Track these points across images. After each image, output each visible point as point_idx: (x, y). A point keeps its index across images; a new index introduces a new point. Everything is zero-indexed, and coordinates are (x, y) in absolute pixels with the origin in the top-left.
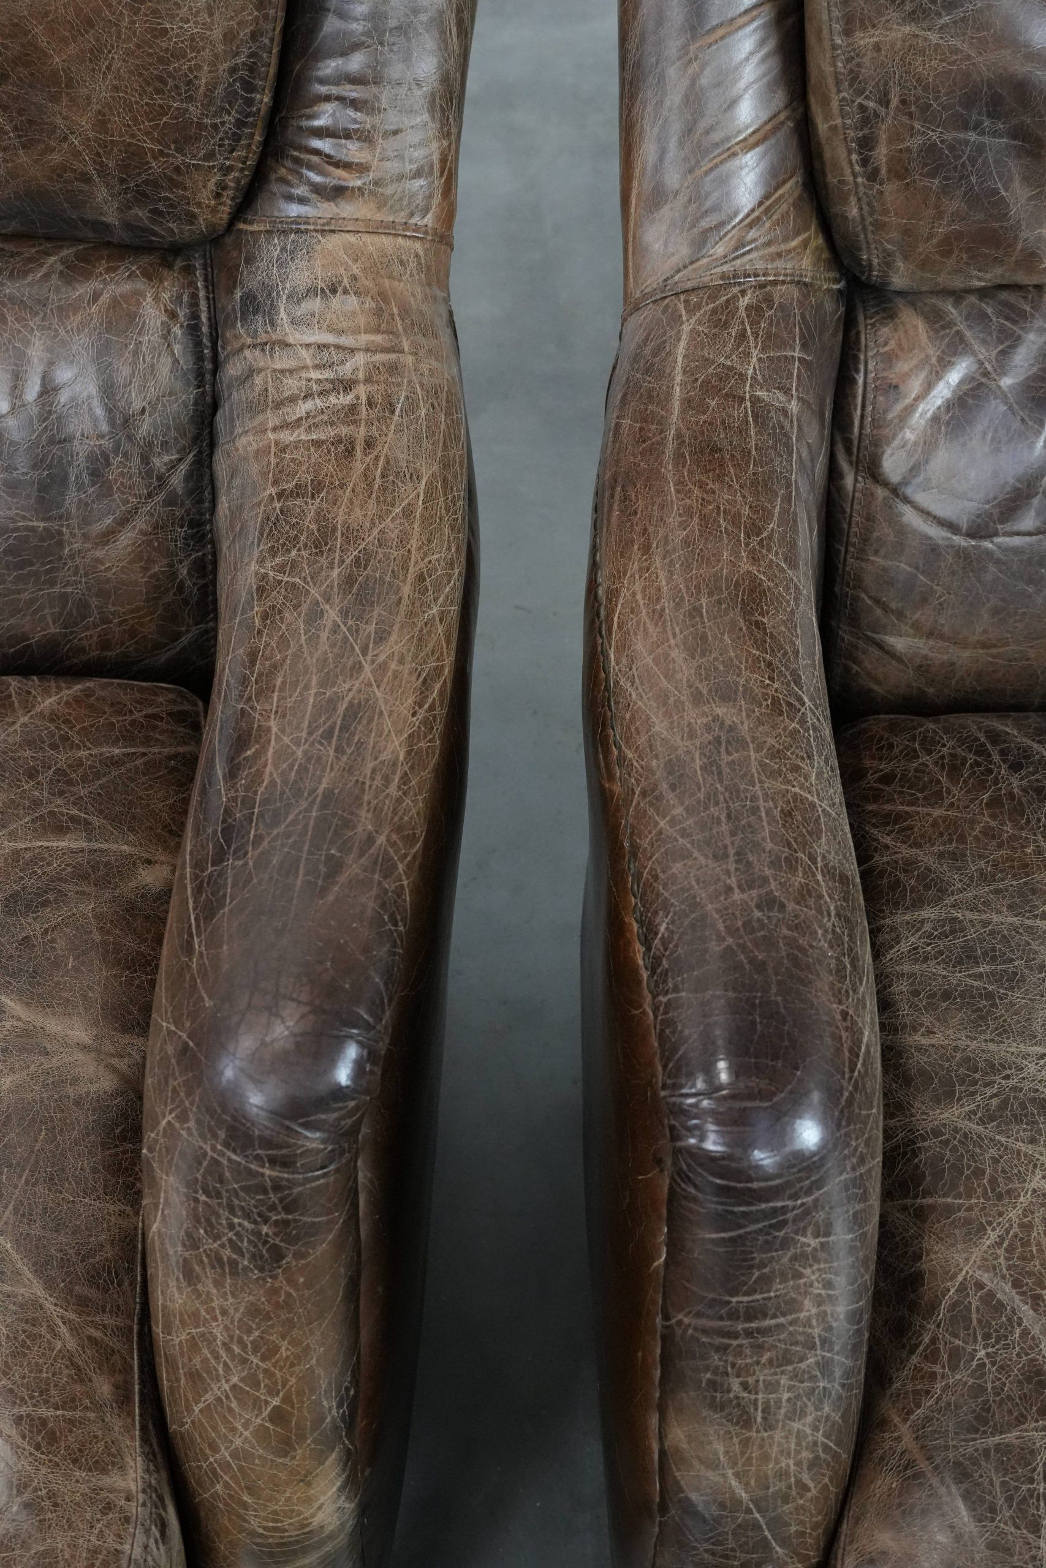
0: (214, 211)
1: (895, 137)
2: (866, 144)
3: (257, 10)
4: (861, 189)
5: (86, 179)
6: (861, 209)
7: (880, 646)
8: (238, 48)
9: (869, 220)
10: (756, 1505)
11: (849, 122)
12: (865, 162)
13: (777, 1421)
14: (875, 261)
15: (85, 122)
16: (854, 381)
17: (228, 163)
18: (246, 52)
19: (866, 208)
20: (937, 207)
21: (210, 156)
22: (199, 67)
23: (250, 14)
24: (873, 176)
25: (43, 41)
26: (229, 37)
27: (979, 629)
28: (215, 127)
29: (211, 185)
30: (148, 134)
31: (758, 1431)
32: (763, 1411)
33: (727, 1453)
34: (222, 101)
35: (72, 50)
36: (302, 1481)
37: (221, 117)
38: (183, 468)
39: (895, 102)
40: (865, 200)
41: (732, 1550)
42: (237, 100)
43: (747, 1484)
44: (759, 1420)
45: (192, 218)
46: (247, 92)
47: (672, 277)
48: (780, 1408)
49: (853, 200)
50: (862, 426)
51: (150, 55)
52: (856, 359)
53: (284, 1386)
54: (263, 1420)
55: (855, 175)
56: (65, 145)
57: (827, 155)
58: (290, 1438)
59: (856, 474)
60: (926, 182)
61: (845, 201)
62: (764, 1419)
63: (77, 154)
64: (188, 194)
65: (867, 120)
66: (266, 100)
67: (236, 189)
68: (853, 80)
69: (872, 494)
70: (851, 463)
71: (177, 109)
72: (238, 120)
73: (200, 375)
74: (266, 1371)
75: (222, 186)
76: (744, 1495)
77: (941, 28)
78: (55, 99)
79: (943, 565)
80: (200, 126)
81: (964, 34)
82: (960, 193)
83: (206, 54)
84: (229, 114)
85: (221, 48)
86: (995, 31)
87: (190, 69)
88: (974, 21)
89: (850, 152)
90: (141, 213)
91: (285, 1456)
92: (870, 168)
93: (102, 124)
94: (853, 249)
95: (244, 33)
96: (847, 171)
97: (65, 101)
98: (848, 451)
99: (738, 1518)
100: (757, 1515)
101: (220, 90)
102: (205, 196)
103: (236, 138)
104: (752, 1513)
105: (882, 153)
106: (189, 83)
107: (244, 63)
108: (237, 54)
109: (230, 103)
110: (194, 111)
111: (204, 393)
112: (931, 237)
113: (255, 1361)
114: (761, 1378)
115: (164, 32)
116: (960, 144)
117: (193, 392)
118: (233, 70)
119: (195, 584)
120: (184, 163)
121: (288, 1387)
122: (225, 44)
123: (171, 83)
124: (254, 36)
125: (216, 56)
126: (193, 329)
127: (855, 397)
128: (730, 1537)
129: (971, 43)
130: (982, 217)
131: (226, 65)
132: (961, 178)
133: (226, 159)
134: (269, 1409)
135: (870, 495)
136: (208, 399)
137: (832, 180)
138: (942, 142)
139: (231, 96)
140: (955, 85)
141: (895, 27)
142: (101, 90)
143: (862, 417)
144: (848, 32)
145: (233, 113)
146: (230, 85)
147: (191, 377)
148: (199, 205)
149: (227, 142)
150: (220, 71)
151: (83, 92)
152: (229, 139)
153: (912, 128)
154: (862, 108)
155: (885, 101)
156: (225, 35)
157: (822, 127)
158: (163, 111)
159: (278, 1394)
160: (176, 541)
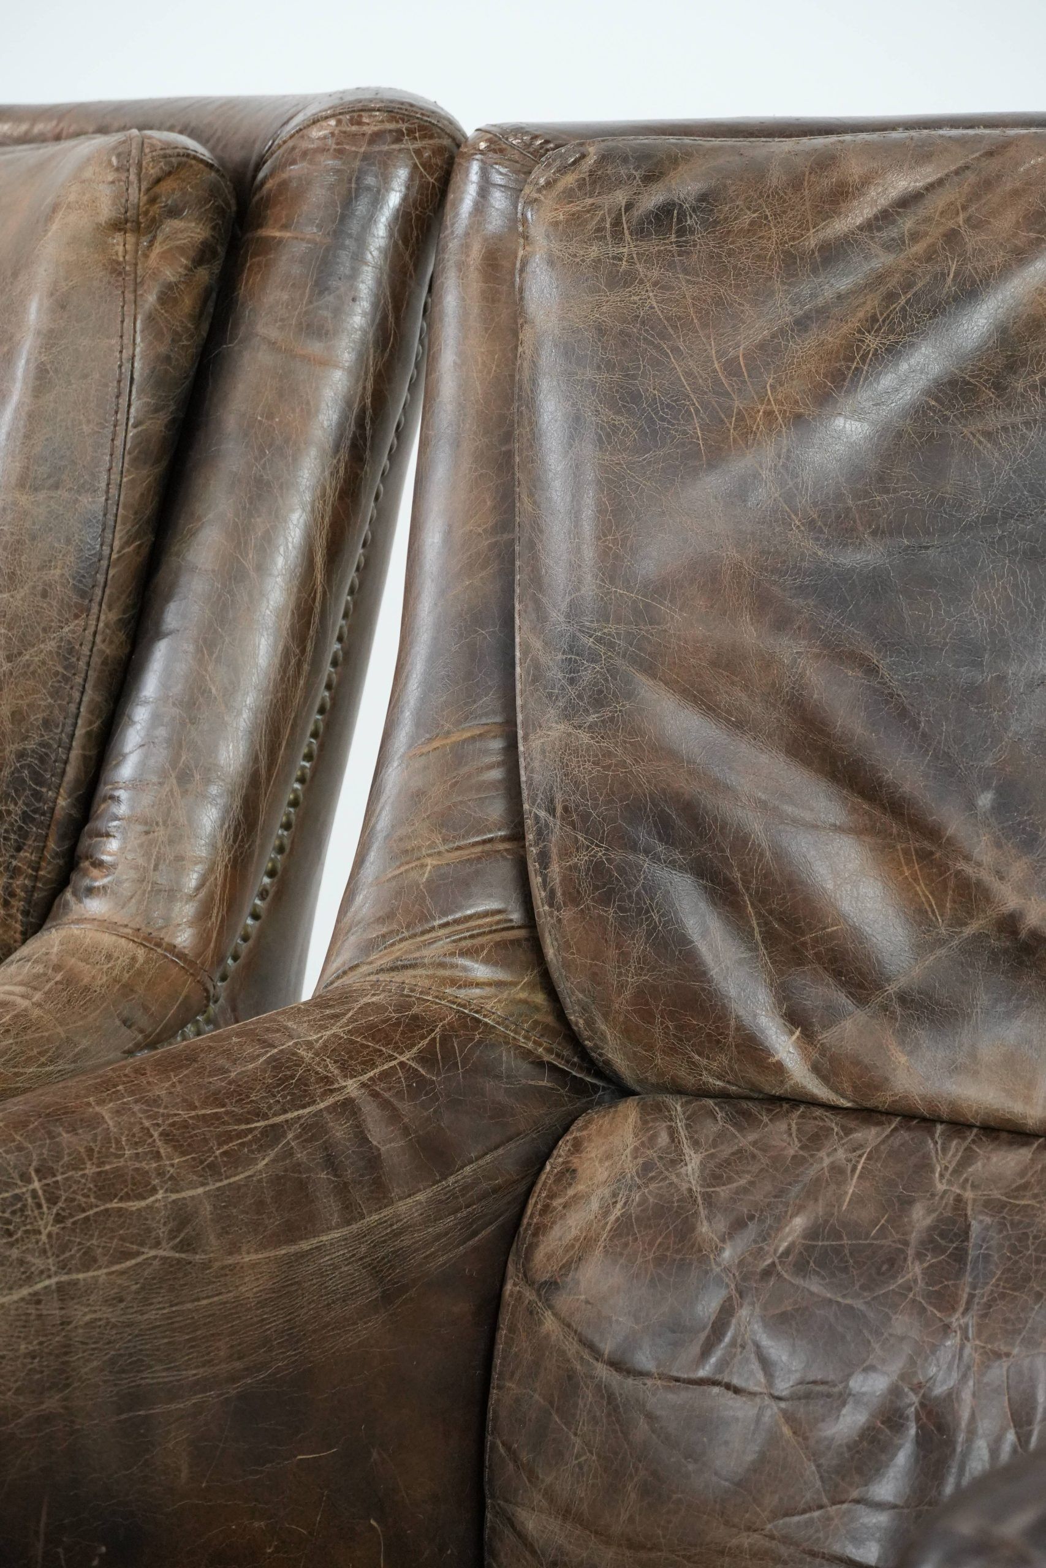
1: (563, 852)
2: (543, 860)
3: (52, 697)
4: (549, 920)
6: (553, 947)
7: (511, 1522)
8: (27, 731)
9: (560, 961)
12: (545, 882)
17: (14, 863)
18: (37, 739)
19: (555, 945)
20: (619, 946)
23: (43, 700)
24: (551, 900)
26: (18, 716)
27: (624, 1517)
34: (8, 786)
37: (6, 804)
39: (559, 809)
40: (553, 933)
42: (24, 790)
46: (36, 784)
47: (332, 983)
49: (548, 937)
55: (542, 902)
60: (600, 911)
61: (544, 940)
65: (540, 832)
66: (62, 802)
67: (27, 901)
68: (529, 790)
69: (520, 1298)
72: (24, 813)
77: (590, 727)
79: (581, 1403)
81: (614, 736)
82: (641, 931)
84: (16, 804)
85: (8, 726)
86: (650, 738)
88: (624, 723)
89: (536, 873)
92: (548, 890)
95: (37, 718)
96: (539, 901)
103: (24, 835)
105: (554, 871)
107: (33, 751)
108: (26, 738)
109: (16, 791)
112: (622, 986)
116: (631, 868)
118: (21, 755)
122: (13, 723)
124: (47, 724)
129: (625, 748)
130: (674, 969)
131: (15, 747)
132: (639, 914)
133: (12, 857)
135: (518, 1300)
138: (609, 860)
139: (18, 783)
140: (613, 793)
141: (554, 725)
143: (536, 1203)
144: (526, 737)
145: (20, 803)
146: (17, 770)
149: (13, 836)
150: (7, 752)
152: (15, 833)
153: (577, 840)
154: (537, 818)
155: (552, 810)
156: (13, 714)
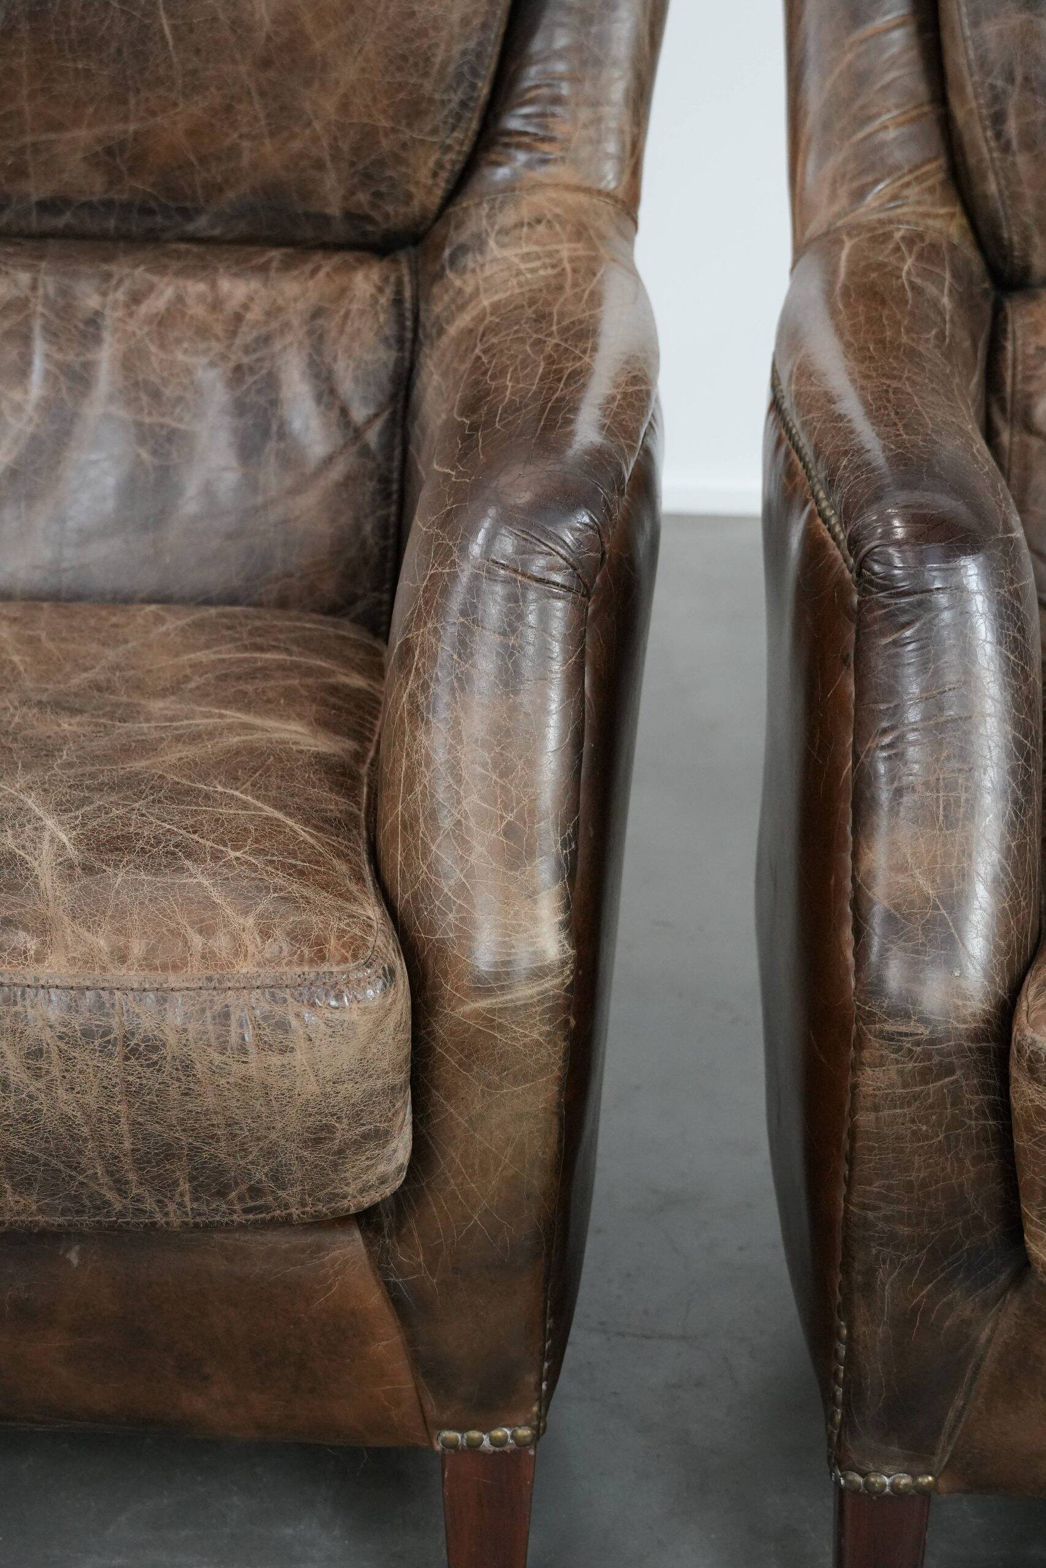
0: (429, 191)
1: (1022, 112)
2: (998, 119)
4: (998, 163)
5: (319, 165)
6: (998, 184)
8: (470, 34)
9: (1007, 193)
10: (943, 903)
11: (982, 101)
12: (998, 135)
13: (957, 820)
14: (1016, 239)
15: (330, 106)
16: (1004, 348)
17: (448, 142)
18: (476, 39)
19: (1003, 182)
21: (435, 131)
22: (437, 45)
23: (483, 6)
24: (1006, 148)
25: (309, 28)
26: (465, 21)
28: (443, 102)
29: (431, 163)
30: (385, 112)
31: (941, 829)
32: (945, 809)
33: (914, 854)
34: (452, 80)
35: (333, 35)
36: (530, 897)
37: (449, 95)
38: (378, 425)
39: (1019, 79)
40: (1001, 174)
41: (923, 944)
42: (463, 82)
43: (933, 881)
44: (941, 818)
45: (409, 196)
46: (472, 77)
48: (959, 807)
49: (991, 177)
50: (1014, 383)
51: (398, 36)
52: (1005, 331)
53: (518, 804)
54: (497, 834)
55: (990, 150)
56: (308, 132)
57: (966, 138)
58: (521, 853)
59: (1012, 429)
61: (984, 178)
62: (946, 817)
63: (315, 139)
64: (410, 171)
65: (997, 97)
66: (485, 89)
67: (452, 171)
68: (981, 66)
69: (1027, 446)
70: (1006, 420)
71: (414, 85)
72: (462, 101)
73: (400, 340)
74: (503, 787)
75: (440, 165)
76: (930, 892)
78: (308, 83)
80: (431, 101)
83: (444, 33)
84: (456, 94)
85: (457, 30)
87: (429, 48)
89: (984, 129)
90: (363, 197)
91: (516, 870)
92: (1003, 141)
93: (344, 107)
94: (995, 226)
95: (477, 22)
96: (985, 149)
97: (316, 85)
98: (1003, 409)
99: (926, 914)
100: (944, 912)
101: (451, 68)
102: (424, 175)
103: (459, 117)
104: (939, 909)
105: (1012, 127)
106: (427, 60)
107: (473, 50)
108: (469, 39)
109: (458, 83)
110: (428, 86)
111: (403, 358)
113: (494, 777)
114: (941, 777)
115: (413, 14)
117: (393, 355)
118: (464, 53)
119: (377, 544)
120: (411, 137)
121: (521, 805)
122: (461, 28)
123: (411, 60)
124: (483, 27)
125: (452, 37)
126: (398, 302)
127: (1005, 360)
128: (920, 932)
131: (459, 48)
133: (447, 137)
134: (504, 824)
135: (1025, 447)
136: (407, 364)
137: (972, 161)
139: (459, 76)
141: (1013, 15)
142: (348, 72)
143: (1014, 376)
144: (975, 24)
145: (459, 93)
146: (460, 66)
147: (392, 341)
148: (417, 183)
149: (450, 121)
150: (454, 52)
151: (334, 75)
152: (452, 118)
153: (1036, 102)
154: (992, 87)
155: (1010, 79)
156: (462, 19)
157: (960, 114)
158: (401, 86)
159: (512, 811)
160: (364, 494)
